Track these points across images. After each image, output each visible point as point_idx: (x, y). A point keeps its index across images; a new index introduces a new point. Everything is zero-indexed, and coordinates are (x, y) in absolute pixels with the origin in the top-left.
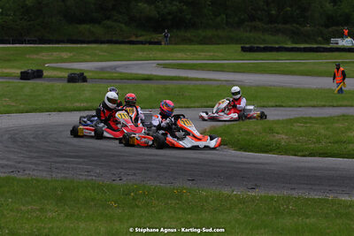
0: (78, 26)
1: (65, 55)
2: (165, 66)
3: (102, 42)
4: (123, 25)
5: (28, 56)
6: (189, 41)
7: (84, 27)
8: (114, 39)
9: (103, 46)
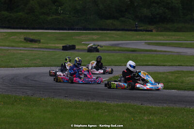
0: (106, 21)
1: (95, 37)
2: (149, 44)
3: (119, 30)
4: (131, 21)
5: (74, 38)
6: (169, 30)
7: (109, 22)
8: (126, 28)
9: (119, 32)
